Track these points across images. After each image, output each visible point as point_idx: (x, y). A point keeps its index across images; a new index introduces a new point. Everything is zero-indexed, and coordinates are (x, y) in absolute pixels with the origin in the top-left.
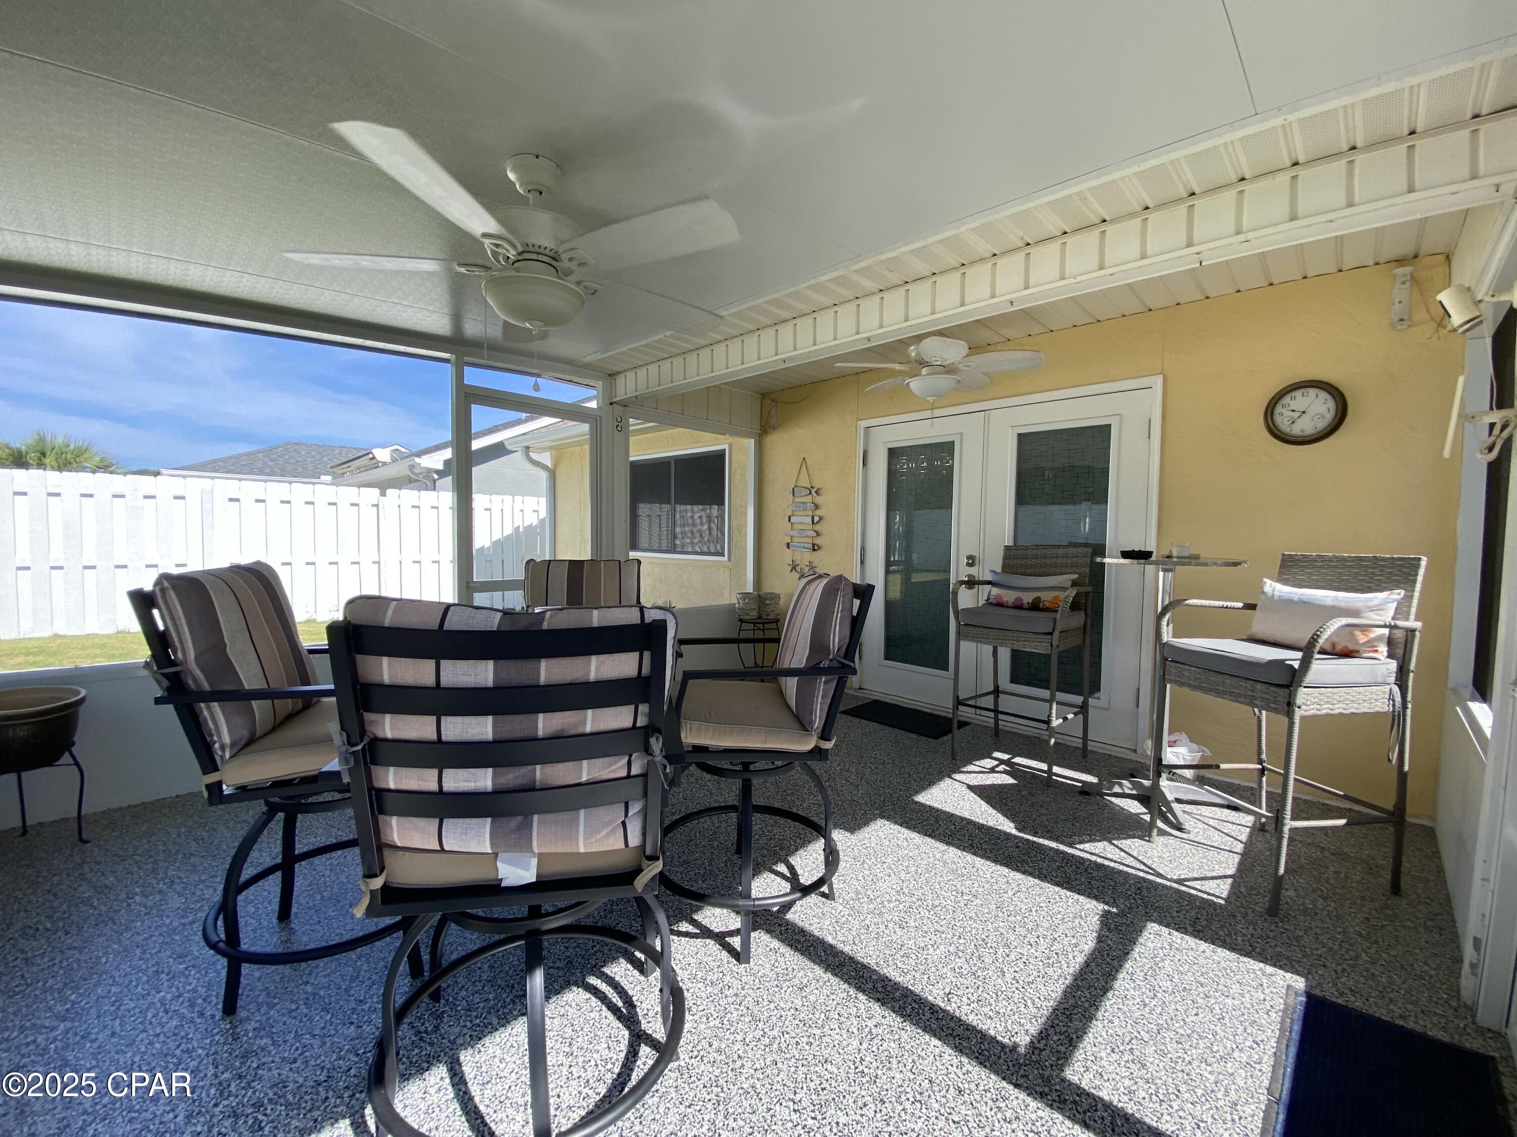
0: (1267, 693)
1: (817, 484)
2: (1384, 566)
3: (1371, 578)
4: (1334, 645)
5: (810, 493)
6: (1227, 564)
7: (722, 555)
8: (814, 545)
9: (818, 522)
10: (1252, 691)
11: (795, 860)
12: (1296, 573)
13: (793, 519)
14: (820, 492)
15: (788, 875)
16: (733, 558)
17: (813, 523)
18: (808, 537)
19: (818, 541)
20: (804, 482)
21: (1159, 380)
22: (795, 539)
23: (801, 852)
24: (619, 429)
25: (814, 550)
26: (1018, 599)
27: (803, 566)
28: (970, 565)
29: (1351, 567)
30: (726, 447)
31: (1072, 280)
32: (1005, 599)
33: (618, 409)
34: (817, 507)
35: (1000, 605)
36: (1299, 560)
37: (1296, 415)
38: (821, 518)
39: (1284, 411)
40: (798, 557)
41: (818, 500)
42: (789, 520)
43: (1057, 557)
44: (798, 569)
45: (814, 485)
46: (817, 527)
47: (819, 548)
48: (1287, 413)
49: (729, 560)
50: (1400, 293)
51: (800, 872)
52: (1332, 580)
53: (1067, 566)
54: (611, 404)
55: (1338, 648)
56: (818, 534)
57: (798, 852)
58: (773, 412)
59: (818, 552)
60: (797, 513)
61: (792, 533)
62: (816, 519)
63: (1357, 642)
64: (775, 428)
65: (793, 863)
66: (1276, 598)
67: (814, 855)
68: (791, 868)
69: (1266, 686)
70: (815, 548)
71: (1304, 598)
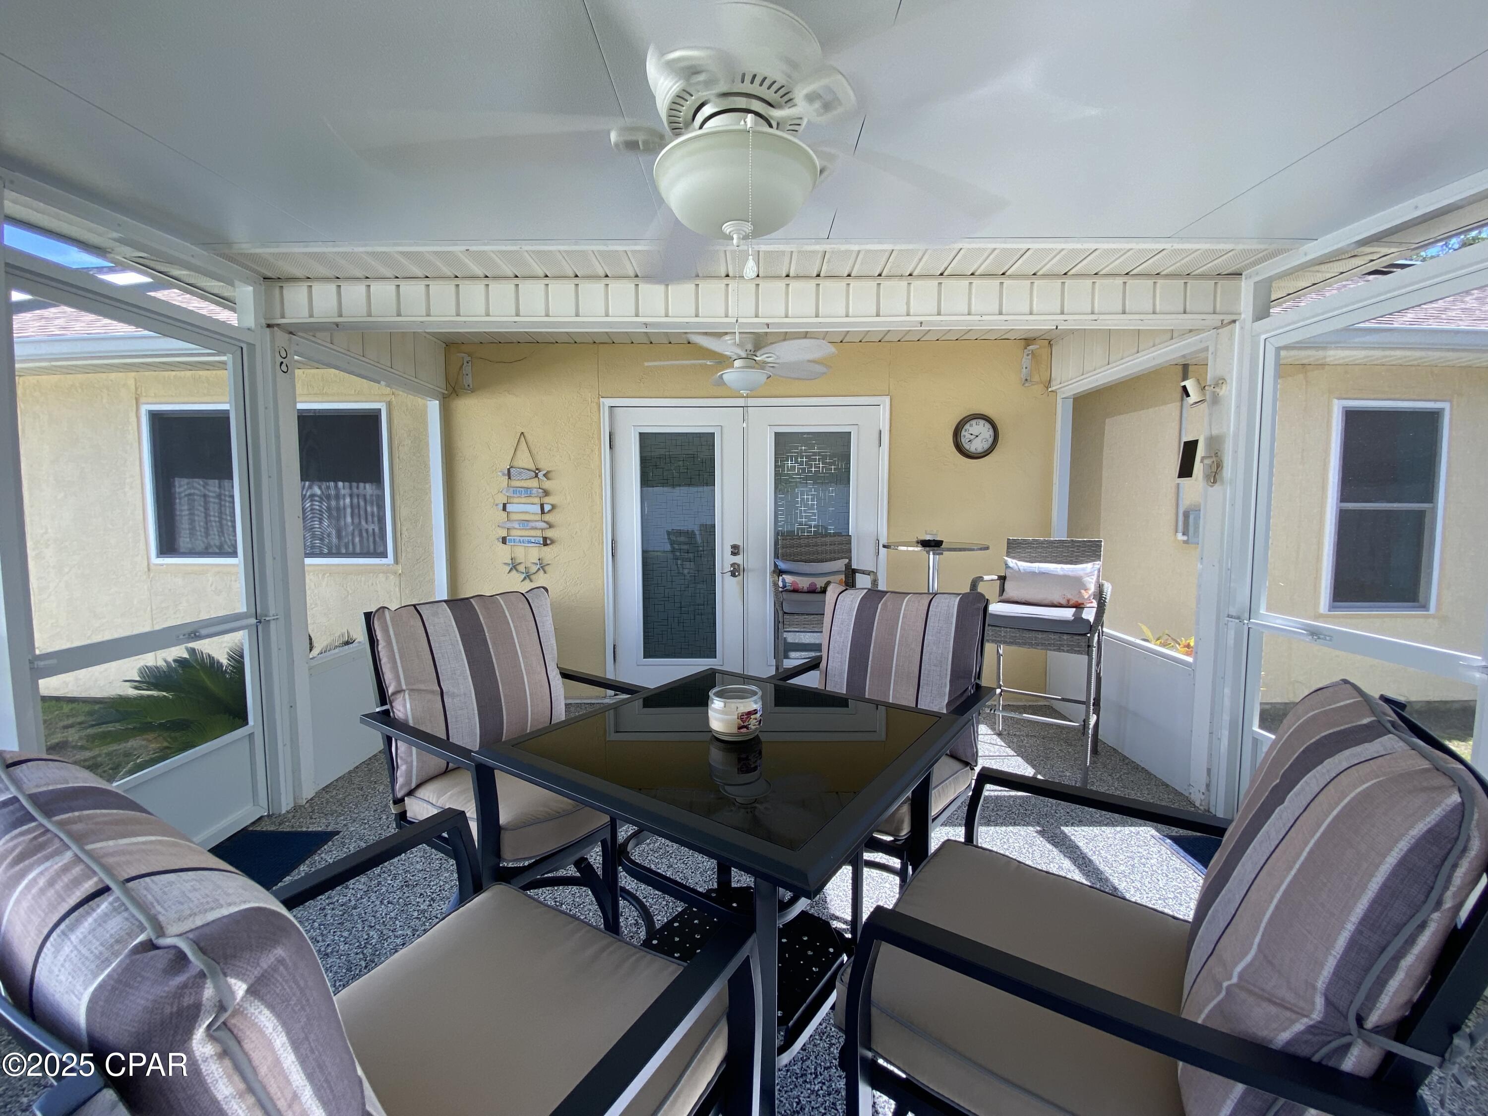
0: (1071, 641)
1: (545, 466)
2: (1079, 546)
3: (1072, 554)
4: (1068, 601)
5: (537, 476)
6: (981, 549)
7: (384, 555)
8: (545, 539)
9: (549, 511)
10: (1060, 641)
12: (1019, 552)
13: (509, 508)
14: (549, 475)
16: (403, 558)
17: (543, 512)
18: (536, 529)
19: (549, 534)
20: (524, 460)
21: (887, 400)
22: (513, 532)
24: (284, 368)
25: (545, 544)
26: (813, 584)
27: (529, 565)
28: (733, 554)
29: (1057, 547)
30: (382, 406)
31: (979, 318)
32: (800, 586)
33: (282, 338)
34: (546, 493)
35: (795, 591)
36: (1020, 543)
37: (973, 437)
38: (554, 507)
39: (966, 434)
40: (520, 553)
41: (547, 485)
42: (504, 509)
43: (826, 545)
44: (521, 568)
45: (539, 467)
46: (547, 517)
47: (553, 542)
48: (968, 436)
49: (396, 561)
50: (1026, 361)
52: (1046, 557)
53: (835, 553)
54: (269, 326)
55: (1071, 603)
56: (551, 526)
58: (467, 369)
59: (551, 546)
60: (516, 500)
61: (509, 525)
62: (547, 508)
63: (1083, 597)
64: (472, 390)
66: (1022, 571)
69: (1072, 636)
70: (546, 542)
71: (1043, 570)
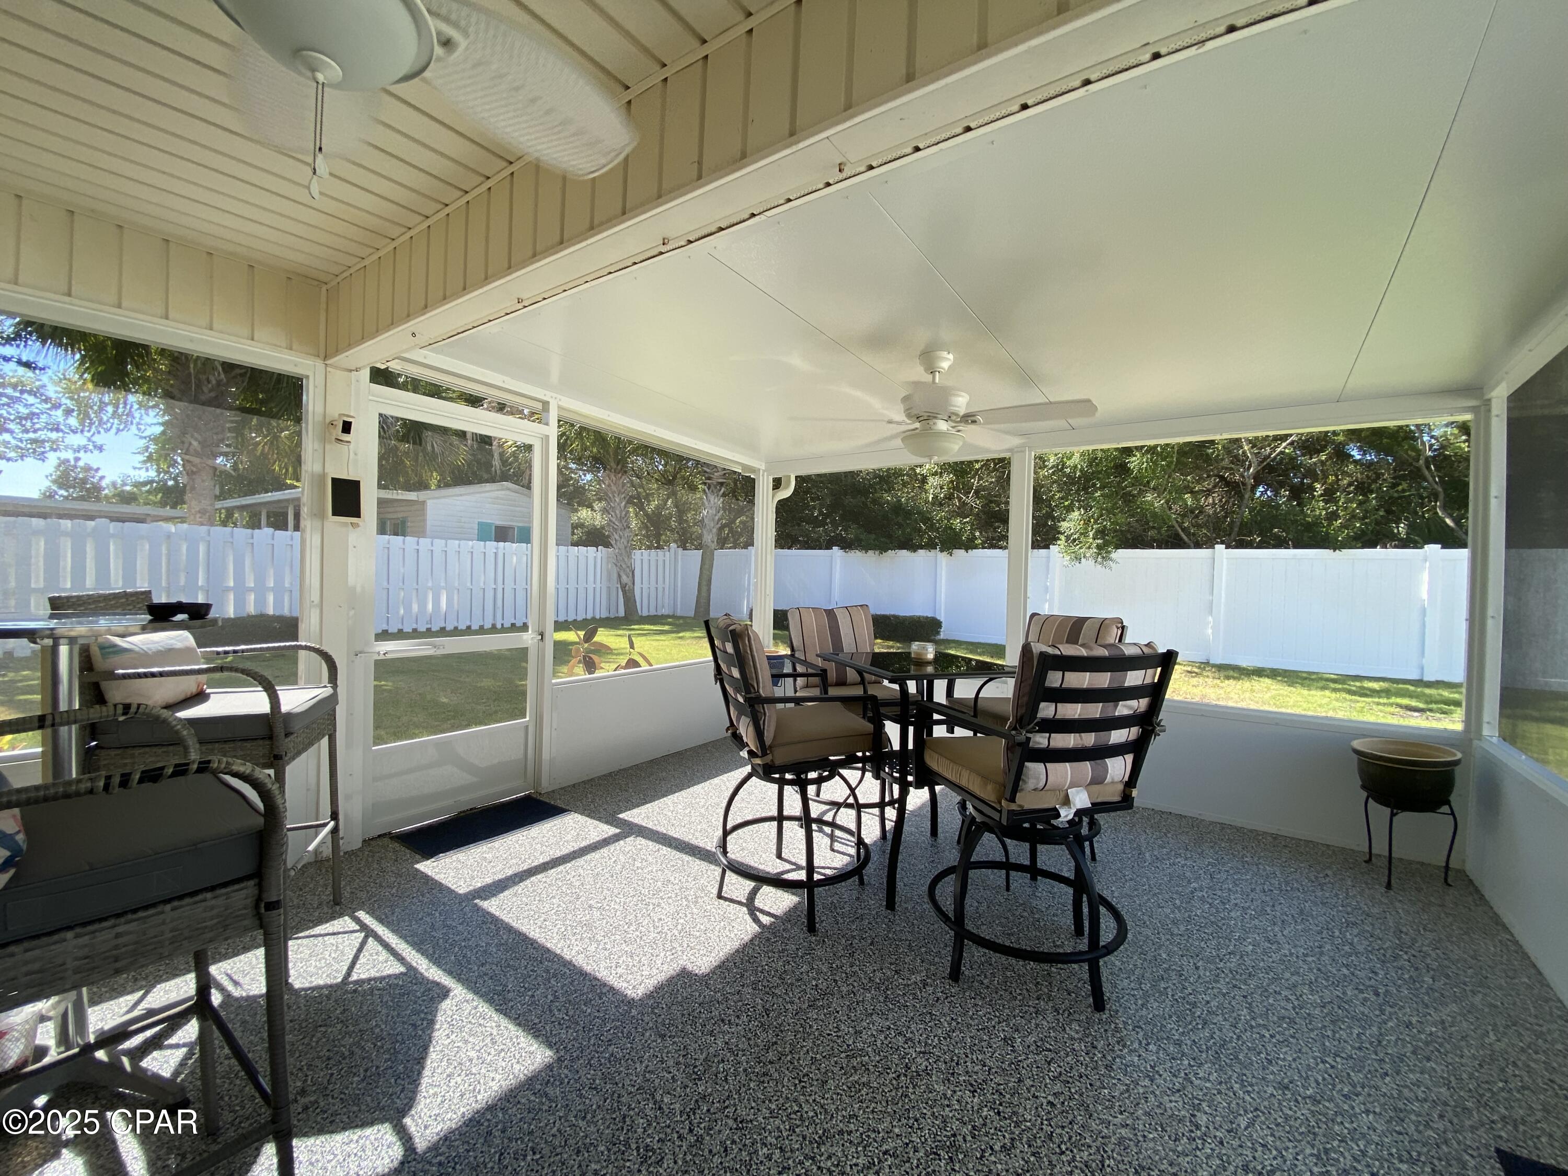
11: (753, 928)
15: (758, 913)
23: (747, 938)
51: (748, 917)
57: (750, 937)
65: (754, 925)
67: (732, 936)
68: (756, 920)
